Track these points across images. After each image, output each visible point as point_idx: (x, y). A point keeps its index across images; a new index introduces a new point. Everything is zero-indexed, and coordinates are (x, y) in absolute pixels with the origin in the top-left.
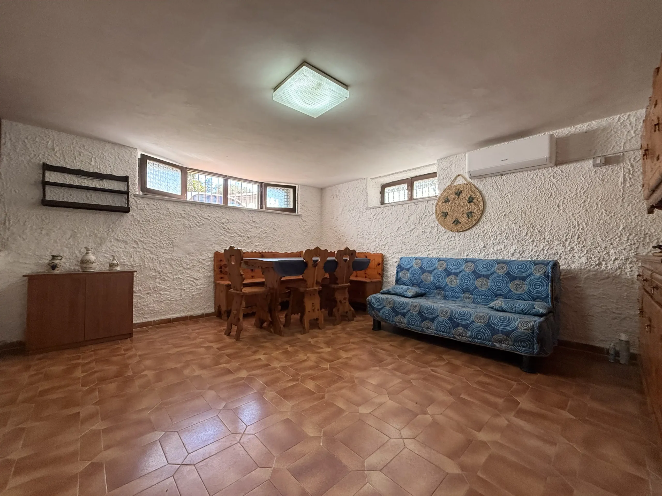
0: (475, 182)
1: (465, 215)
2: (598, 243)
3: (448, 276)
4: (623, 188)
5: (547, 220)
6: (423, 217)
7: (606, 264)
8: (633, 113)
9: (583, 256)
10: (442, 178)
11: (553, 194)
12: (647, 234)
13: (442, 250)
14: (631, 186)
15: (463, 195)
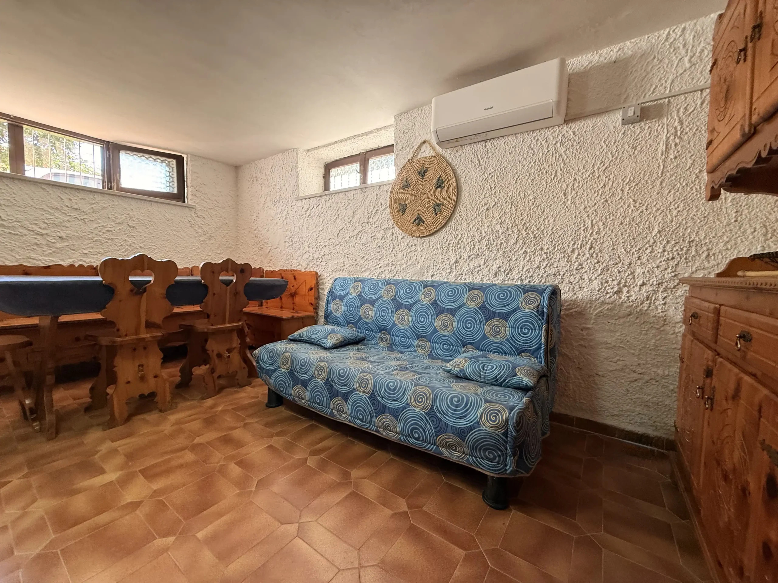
0: (448, 154)
1: (431, 209)
2: (619, 257)
3: (396, 310)
4: (664, 161)
5: (547, 217)
6: (373, 212)
7: (628, 292)
8: (689, 24)
9: (596, 278)
10: (400, 148)
11: (559, 172)
12: (693, 241)
13: (398, 267)
14: (676, 158)
15: (429, 174)
